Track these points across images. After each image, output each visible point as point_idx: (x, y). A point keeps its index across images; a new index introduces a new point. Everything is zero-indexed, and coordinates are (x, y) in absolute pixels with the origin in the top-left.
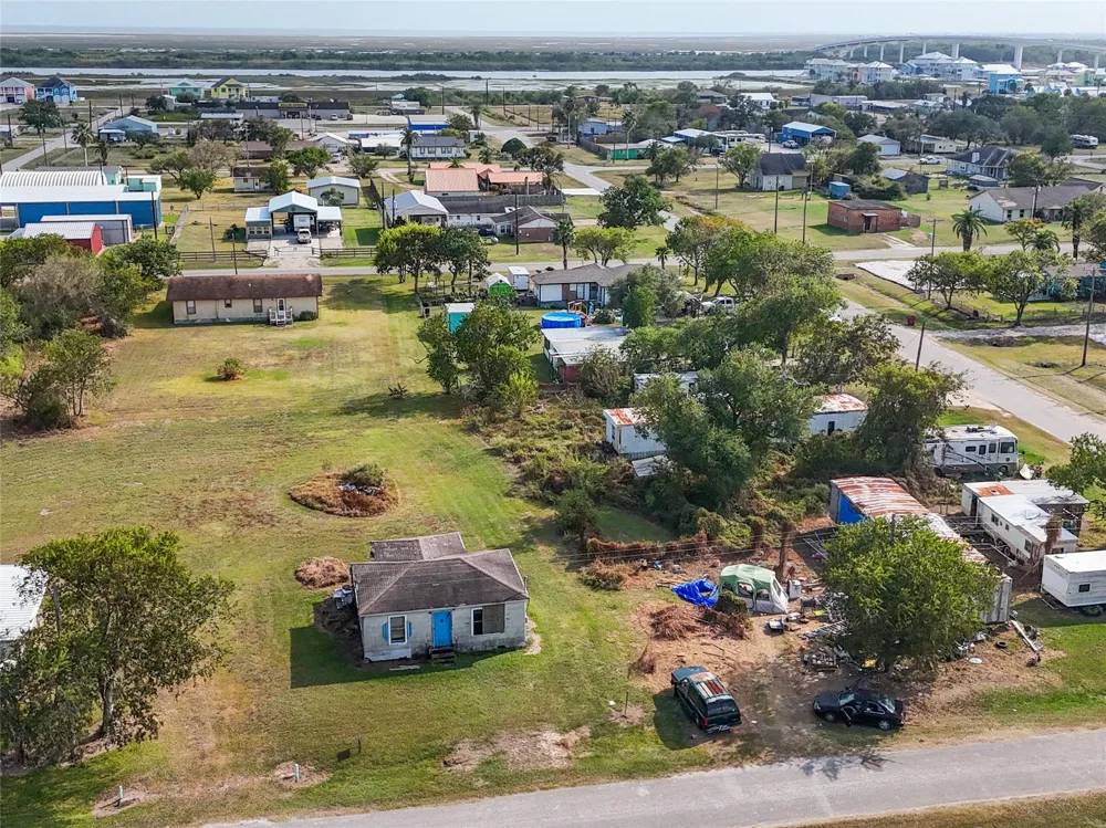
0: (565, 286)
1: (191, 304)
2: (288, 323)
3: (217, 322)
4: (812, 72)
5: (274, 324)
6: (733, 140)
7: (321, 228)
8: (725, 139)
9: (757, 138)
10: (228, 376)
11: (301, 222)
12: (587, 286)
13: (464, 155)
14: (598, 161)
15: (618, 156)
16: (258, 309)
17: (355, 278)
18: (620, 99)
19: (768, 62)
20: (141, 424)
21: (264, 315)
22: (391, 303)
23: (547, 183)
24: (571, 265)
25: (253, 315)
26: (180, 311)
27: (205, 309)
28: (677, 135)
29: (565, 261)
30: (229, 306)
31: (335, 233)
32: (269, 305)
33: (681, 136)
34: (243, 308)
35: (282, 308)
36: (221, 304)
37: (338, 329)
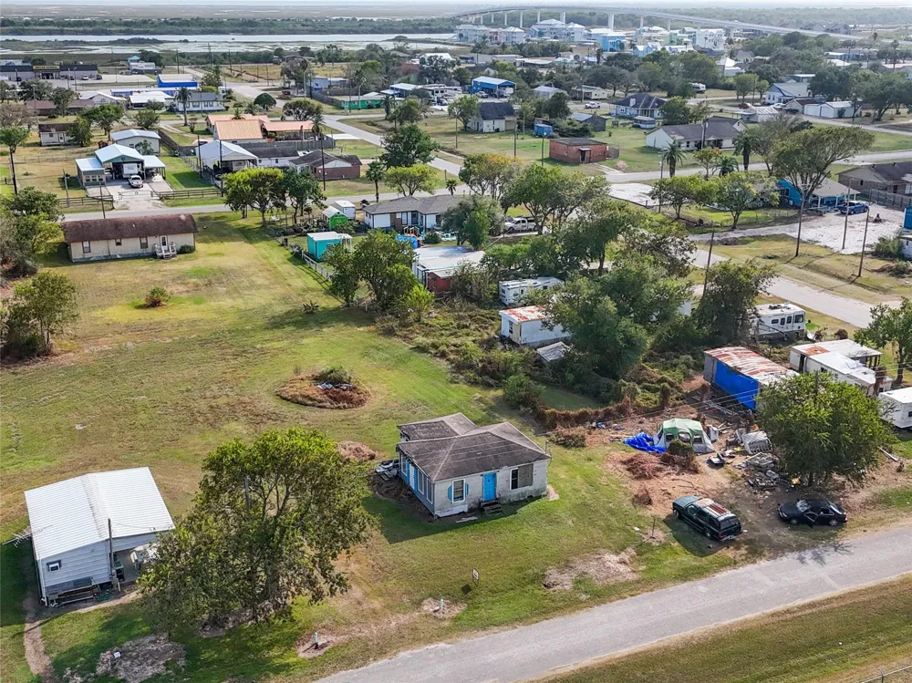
0: (393, 214)
1: (86, 244)
2: (173, 256)
3: (109, 259)
4: (461, 35)
5: (162, 258)
6: (437, 92)
7: (147, 175)
8: (433, 91)
9: (455, 90)
10: (154, 303)
11: (129, 170)
12: (410, 214)
13: (223, 108)
14: (335, 111)
15: (352, 106)
16: (144, 246)
17: (201, 216)
18: (324, 59)
19: (420, 28)
20: (106, 347)
21: (149, 250)
22: (247, 234)
23: (316, 131)
24: (383, 197)
25: (139, 250)
26: (77, 250)
27: (99, 248)
28: (392, 89)
29: (377, 194)
30: (119, 244)
31: (158, 178)
32: (154, 242)
33: (397, 89)
34: (132, 245)
35: (164, 244)
36: (113, 243)
37: (217, 258)
